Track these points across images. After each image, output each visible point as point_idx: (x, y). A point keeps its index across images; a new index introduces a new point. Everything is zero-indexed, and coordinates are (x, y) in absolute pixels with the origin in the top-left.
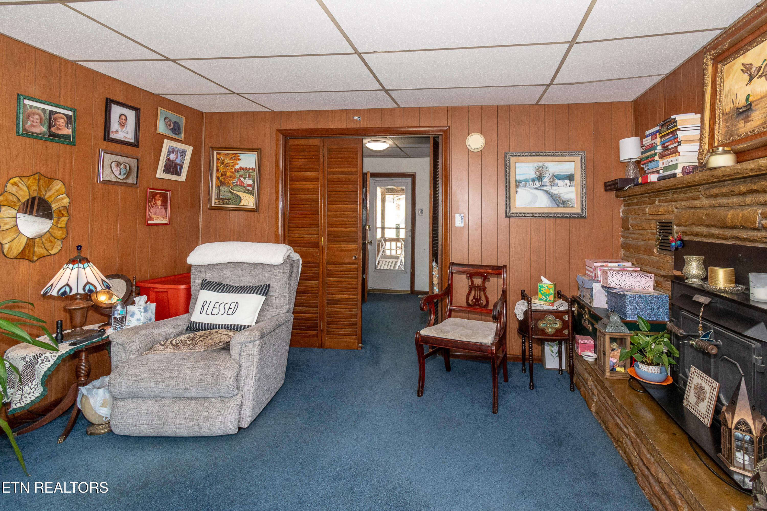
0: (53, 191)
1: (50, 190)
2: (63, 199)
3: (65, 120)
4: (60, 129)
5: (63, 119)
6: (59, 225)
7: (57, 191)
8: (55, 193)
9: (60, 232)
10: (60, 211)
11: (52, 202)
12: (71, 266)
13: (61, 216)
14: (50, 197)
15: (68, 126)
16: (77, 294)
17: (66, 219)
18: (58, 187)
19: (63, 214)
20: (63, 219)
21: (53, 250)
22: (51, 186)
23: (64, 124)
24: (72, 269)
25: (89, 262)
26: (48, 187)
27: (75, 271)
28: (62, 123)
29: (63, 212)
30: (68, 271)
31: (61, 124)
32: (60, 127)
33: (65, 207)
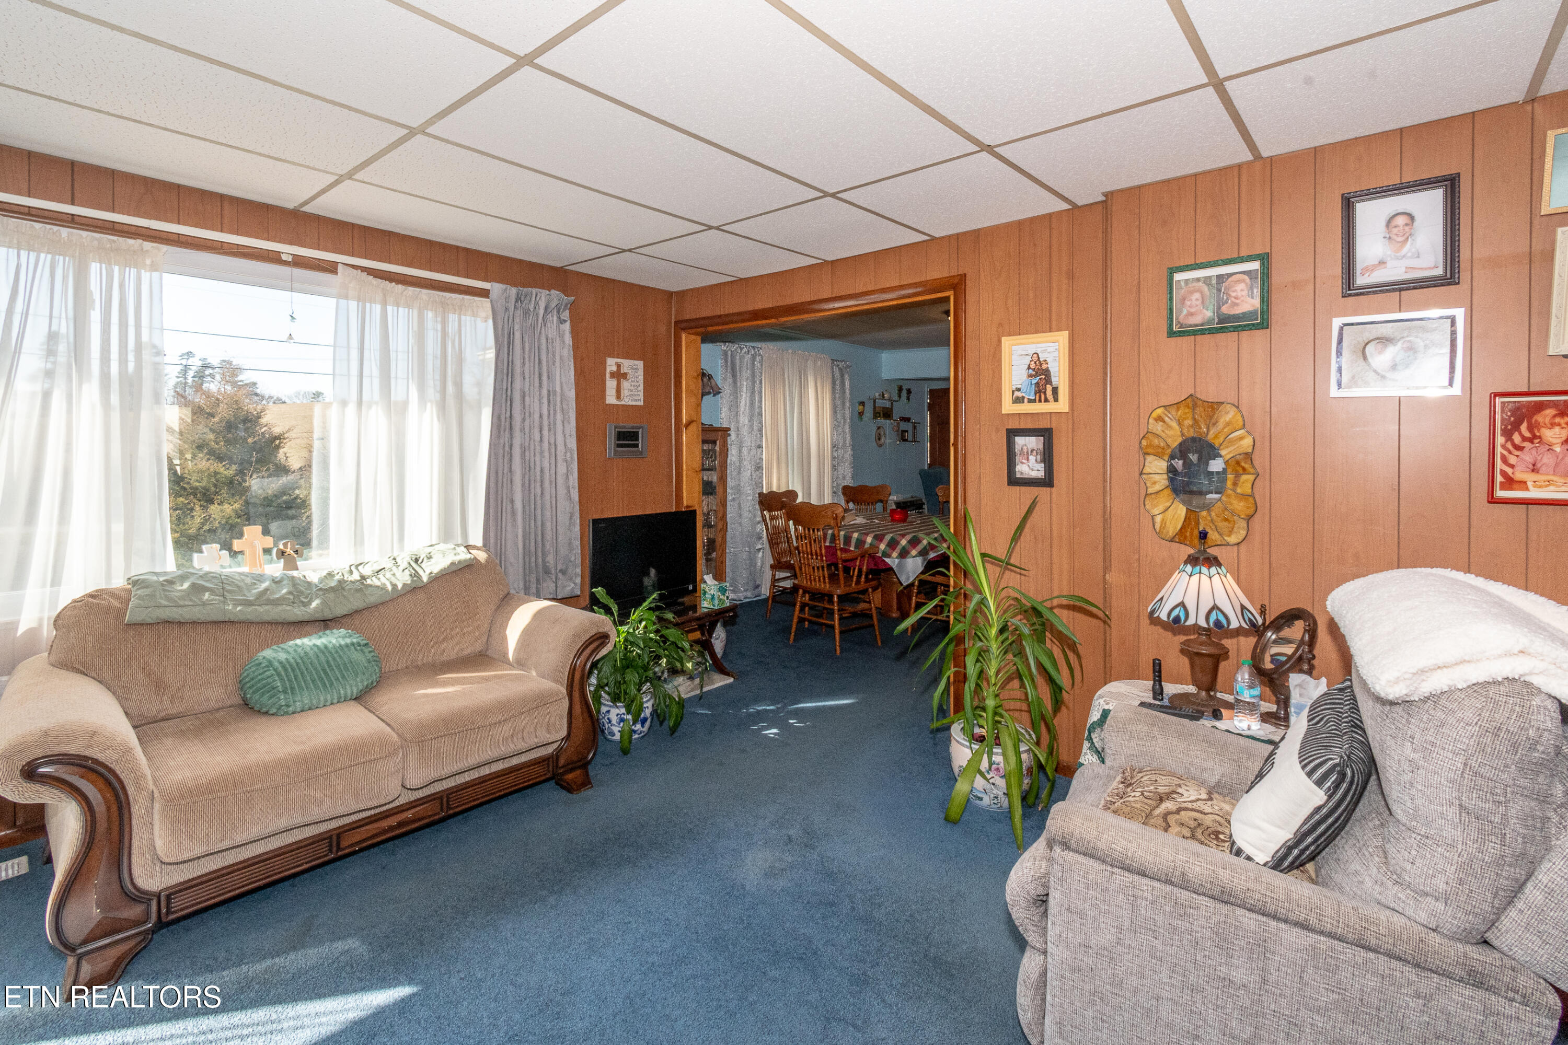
0: (1221, 425)
1: (1214, 424)
2: (1241, 438)
3: (1246, 284)
4: (1237, 304)
5: (1244, 281)
6: (1239, 490)
7: (1228, 424)
8: (1224, 428)
9: (1242, 504)
10: (1238, 463)
11: (1221, 445)
12: (1189, 568)
13: (1241, 471)
14: (1216, 437)
15: (1253, 293)
16: (1196, 625)
17: (1252, 477)
18: (1228, 417)
19: (1244, 469)
20: (1244, 477)
21: (1233, 536)
22: (1215, 417)
23: (1245, 293)
24: (1190, 576)
25: (1219, 564)
26: (1211, 417)
27: (1195, 578)
28: (1242, 290)
29: (1243, 464)
30: (1185, 577)
31: (1239, 294)
32: (1237, 301)
33: (1246, 454)
